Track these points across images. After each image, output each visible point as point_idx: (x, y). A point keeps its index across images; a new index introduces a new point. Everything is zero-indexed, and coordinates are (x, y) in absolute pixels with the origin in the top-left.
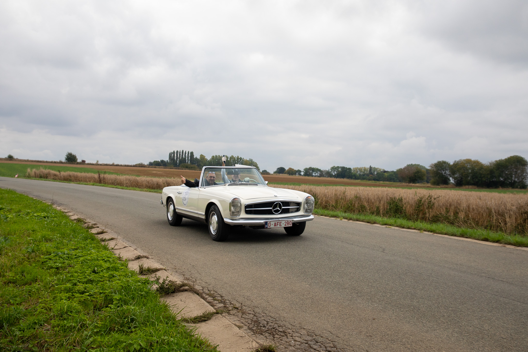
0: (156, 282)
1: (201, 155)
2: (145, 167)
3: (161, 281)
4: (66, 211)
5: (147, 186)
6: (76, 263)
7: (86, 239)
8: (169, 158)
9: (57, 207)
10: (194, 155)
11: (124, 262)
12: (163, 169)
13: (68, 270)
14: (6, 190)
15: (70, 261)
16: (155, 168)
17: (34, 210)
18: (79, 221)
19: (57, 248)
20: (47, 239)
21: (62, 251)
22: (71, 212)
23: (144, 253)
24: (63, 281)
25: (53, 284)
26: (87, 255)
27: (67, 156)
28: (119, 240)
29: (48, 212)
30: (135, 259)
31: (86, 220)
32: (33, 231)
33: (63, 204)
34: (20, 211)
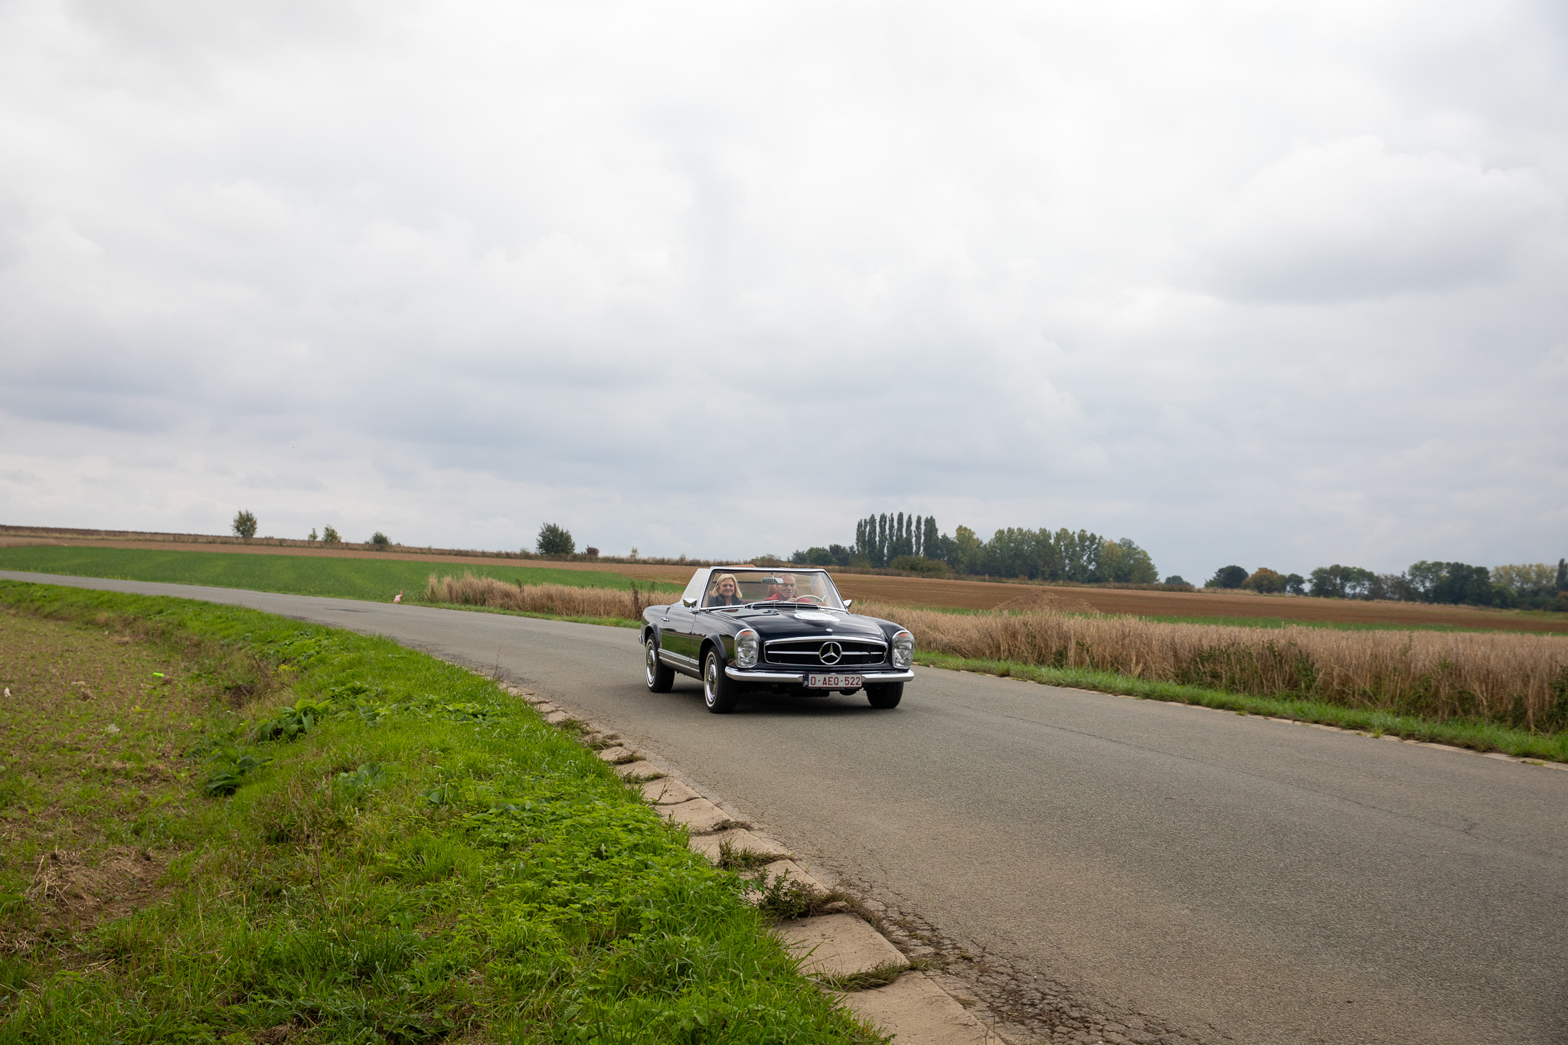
1: (961, 527)
4: (534, 699)
7: (583, 772)
9: (511, 689)
14: (372, 639)
17: (446, 694)
18: (568, 725)
19: (505, 794)
20: (481, 773)
22: (547, 703)
27: (543, 535)
28: (674, 780)
29: (483, 702)
31: (588, 725)
32: (442, 751)
33: (528, 680)
34: (409, 698)
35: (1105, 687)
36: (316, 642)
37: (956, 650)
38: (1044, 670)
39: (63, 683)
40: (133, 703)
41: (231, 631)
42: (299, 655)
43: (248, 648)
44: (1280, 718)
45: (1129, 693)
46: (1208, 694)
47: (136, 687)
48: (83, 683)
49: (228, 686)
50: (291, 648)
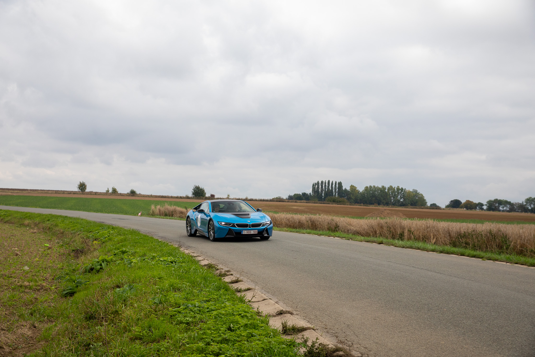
0: (304, 345)
1: (352, 185)
2: (283, 201)
3: (309, 343)
4: (195, 255)
5: (287, 225)
6: (208, 318)
7: (218, 289)
8: (313, 190)
9: (185, 251)
10: (342, 187)
11: (264, 318)
12: (305, 204)
13: (199, 325)
14: (130, 231)
15: (202, 315)
16: (296, 202)
17: (159, 253)
18: (210, 267)
19: (187, 299)
20: (175, 289)
21: (192, 303)
22: (200, 256)
23: (287, 307)
24: (194, 340)
25: (184, 343)
26: (221, 309)
27: (194, 190)
28: (257, 291)
29: (175, 256)
30: (277, 315)
31: (218, 266)
32: (159, 278)
33: (192, 247)
34: (145, 255)
35: (423, 248)
36: (108, 232)
37: (359, 233)
38: (396, 241)
39: (9, 249)
40: (36, 257)
41: (75, 228)
42: (101, 237)
43: (82, 234)
44: (500, 261)
45: (433, 251)
46: (468, 251)
47: (38, 250)
48: (17, 249)
49: (74, 250)
50: (98, 234)
